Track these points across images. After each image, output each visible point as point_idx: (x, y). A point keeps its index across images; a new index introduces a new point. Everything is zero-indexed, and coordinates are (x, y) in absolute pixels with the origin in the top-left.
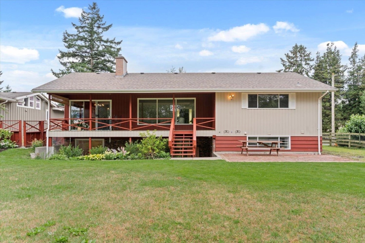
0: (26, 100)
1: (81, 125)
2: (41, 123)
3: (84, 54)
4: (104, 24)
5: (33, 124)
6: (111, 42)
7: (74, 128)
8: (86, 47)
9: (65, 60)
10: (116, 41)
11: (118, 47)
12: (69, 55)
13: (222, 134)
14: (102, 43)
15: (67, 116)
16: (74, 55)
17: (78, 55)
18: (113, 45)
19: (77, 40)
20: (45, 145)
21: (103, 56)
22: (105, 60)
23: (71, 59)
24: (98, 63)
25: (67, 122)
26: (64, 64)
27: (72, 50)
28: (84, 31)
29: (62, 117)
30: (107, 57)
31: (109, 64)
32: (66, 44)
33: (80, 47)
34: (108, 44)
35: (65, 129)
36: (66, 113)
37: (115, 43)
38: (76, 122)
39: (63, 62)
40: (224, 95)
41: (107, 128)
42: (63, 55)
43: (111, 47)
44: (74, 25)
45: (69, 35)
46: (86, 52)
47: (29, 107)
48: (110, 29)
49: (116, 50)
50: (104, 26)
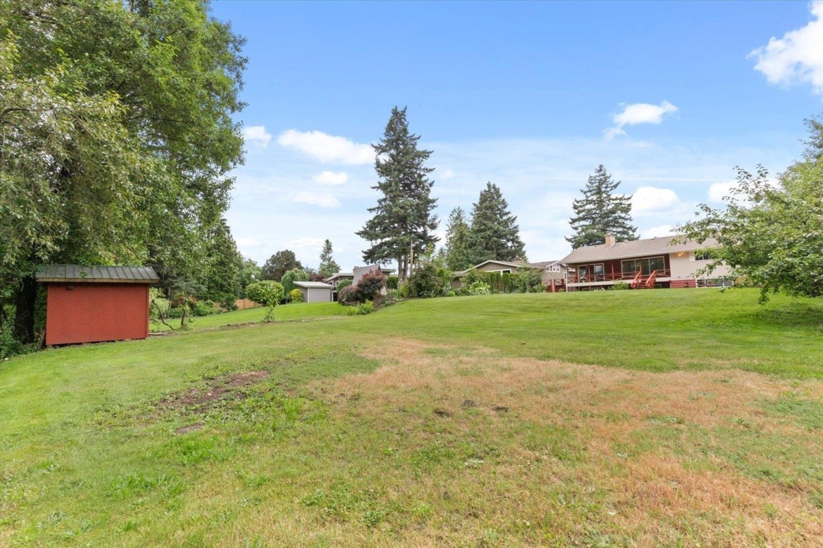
0: (551, 267)
1: (585, 280)
2: (563, 280)
3: (594, 216)
4: (612, 183)
5: (558, 281)
6: (621, 199)
7: (581, 282)
8: (594, 209)
9: (576, 224)
10: (626, 197)
11: (628, 202)
12: (579, 219)
13: (676, 279)
14: (611, 201)
15: (577, 274)
16: (584, 219)
17: (587, 218)
18: (624, 202)
19: (586, 205)
20: (565, 291)
21: (614, 213)
22: (616, 218)
23: (582, 223)
24: (608, 222)
25: (577, 278)
26: (576, 228)
27: (581, 215)
28: (592, 195)
29: (574, 276)
30: (619, 213)
31: (620, 221)
32: (577, 211)
33: (589, 211)
34: (618, 201)
35: (576, 282)
36: (576, 273)
37: (625, 199)
38: (582, 278)
39: (574, 226)
40: (675, 255)
41: (602, 280)
42: (574, 221)
43: (621, 204)
44: (582, 191)
45: (578, 202)
46: (596, 213)
47: (553, 271)
48: (619, 186)
49: (626, 206)
50: (612, 185)
